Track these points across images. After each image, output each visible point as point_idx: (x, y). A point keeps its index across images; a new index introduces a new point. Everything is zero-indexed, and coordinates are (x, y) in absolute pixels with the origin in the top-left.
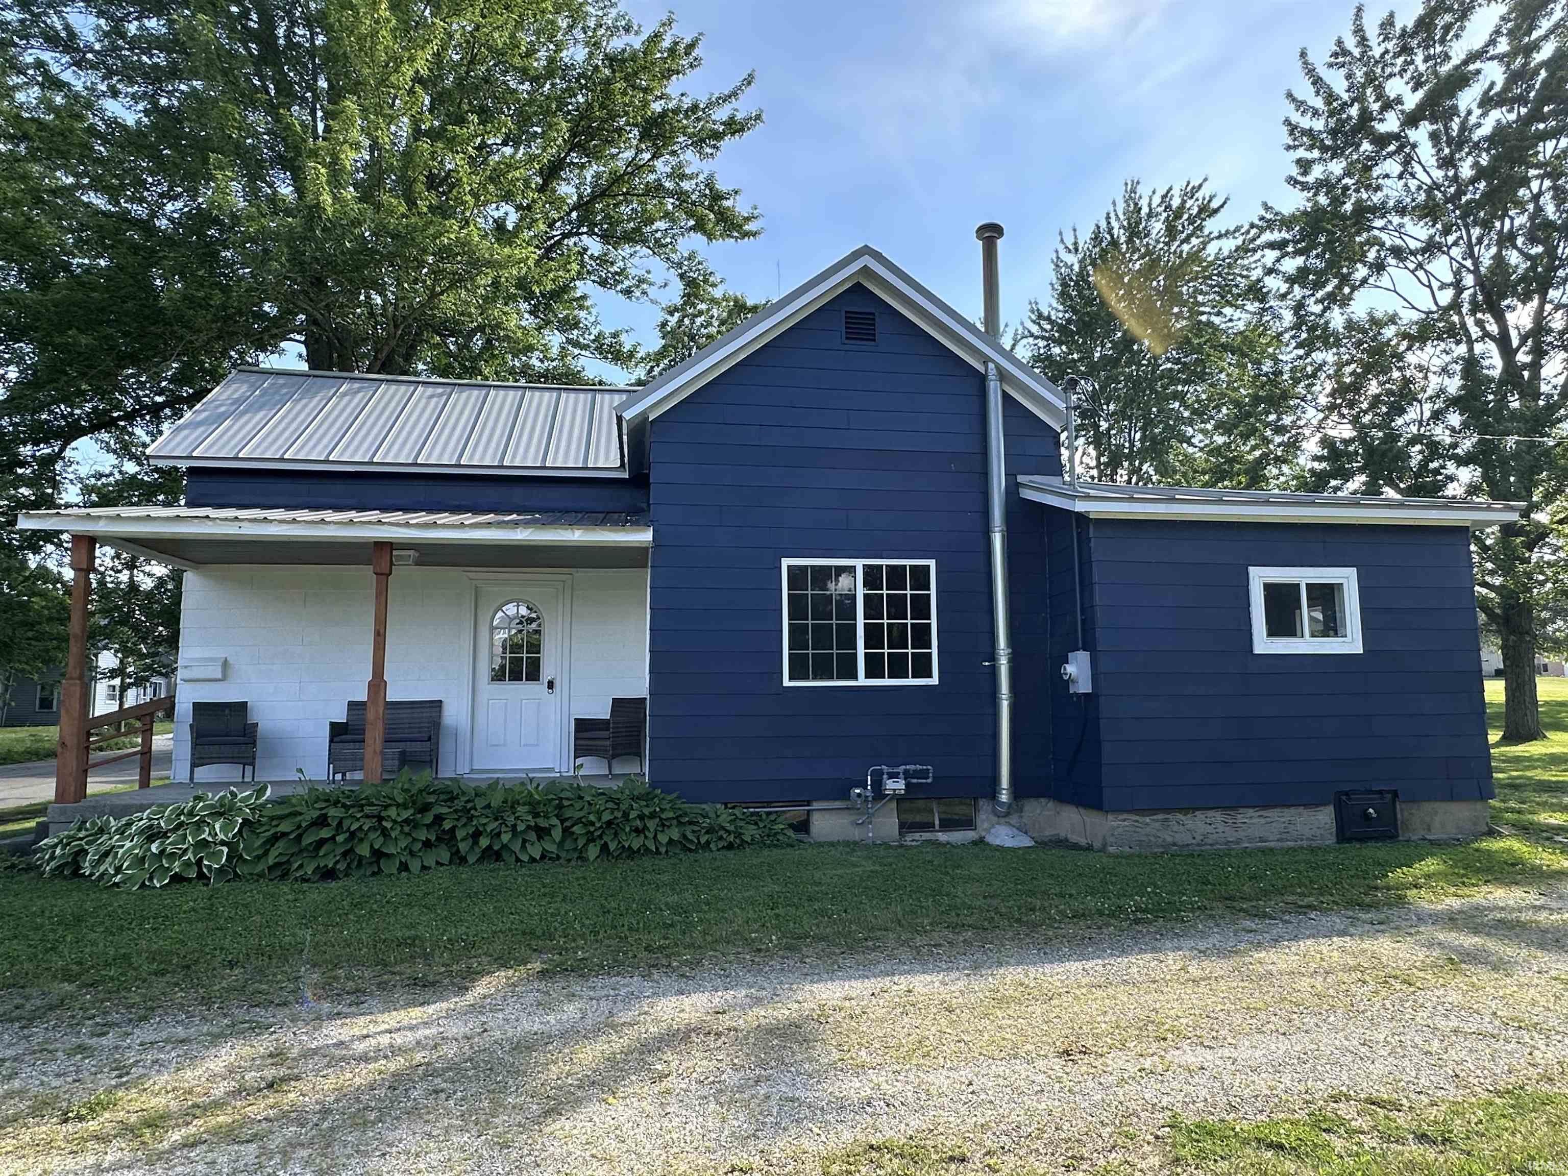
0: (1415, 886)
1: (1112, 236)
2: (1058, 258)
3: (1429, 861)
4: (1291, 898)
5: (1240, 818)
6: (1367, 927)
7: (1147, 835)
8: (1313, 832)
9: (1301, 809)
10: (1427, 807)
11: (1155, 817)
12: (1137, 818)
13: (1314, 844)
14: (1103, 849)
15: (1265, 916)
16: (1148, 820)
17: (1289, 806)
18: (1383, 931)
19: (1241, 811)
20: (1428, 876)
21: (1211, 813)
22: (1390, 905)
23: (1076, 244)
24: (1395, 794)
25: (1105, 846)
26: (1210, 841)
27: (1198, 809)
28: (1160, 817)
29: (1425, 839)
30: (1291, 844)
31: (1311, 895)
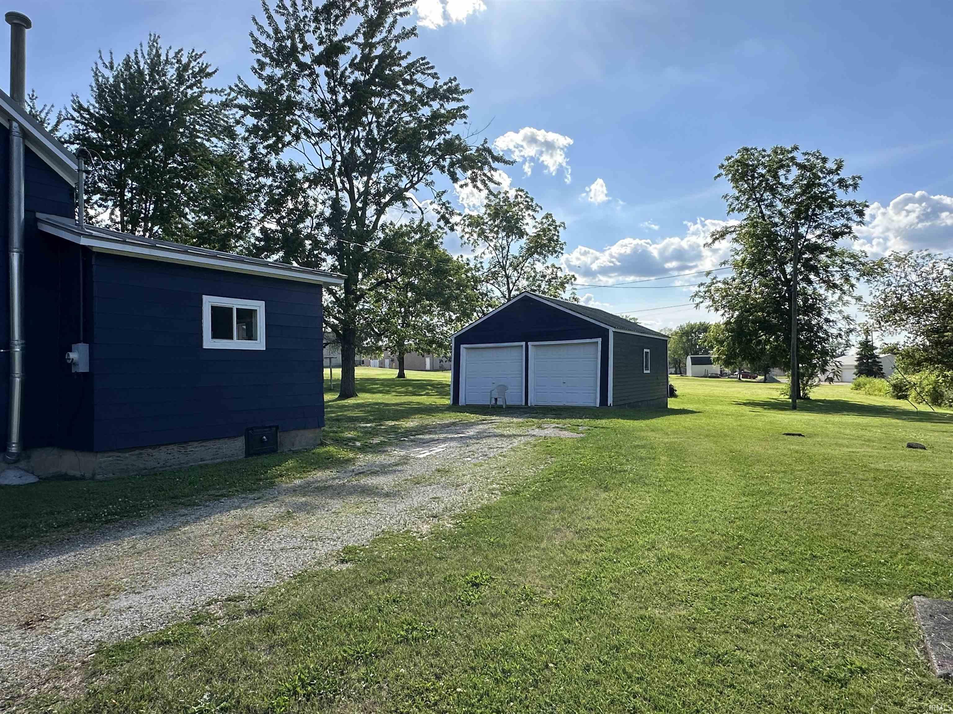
0: (281, 476)
1: (139, 67)
2: (97, 68)
3: (290, 462)
4: (213, 492)
5: (189, 448)
6: (251, 502)
7: (126, 465)
8: (232, 453)
9: (226, 440)
10: (293, 433)
11: (133, 453)
12: (120, 454)
13: (232, 459)
14: (93, 478)
15: (195, 504)
16: (127, 455)
17: (219, 439)
18: (259, 503)
19: (190, 443)
20: (287, 470)
21: (170, 447)
22: (266, 488)
23: (111, 63)
24: (277, 427)
25: (94, 475)
26: (168, 464)
27: (163, 445)
28: (137, 452)
29: (291, 450)
30: (218, 460)
31: (224, 488)
